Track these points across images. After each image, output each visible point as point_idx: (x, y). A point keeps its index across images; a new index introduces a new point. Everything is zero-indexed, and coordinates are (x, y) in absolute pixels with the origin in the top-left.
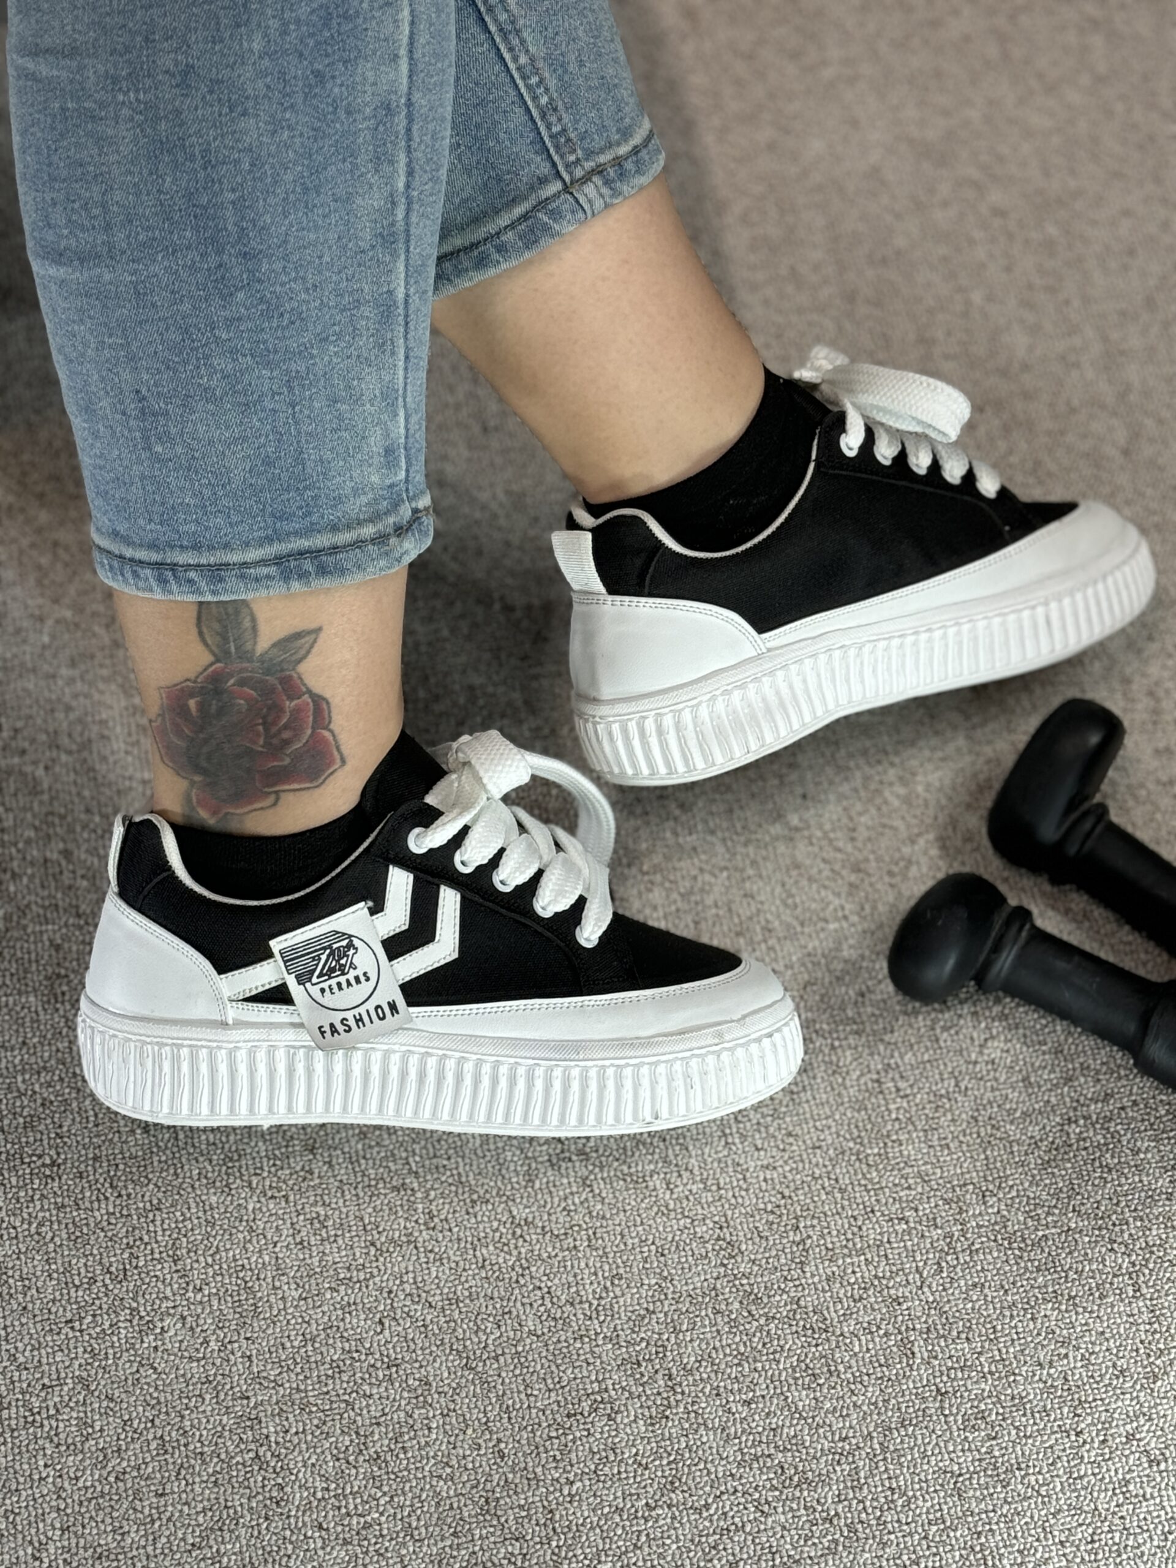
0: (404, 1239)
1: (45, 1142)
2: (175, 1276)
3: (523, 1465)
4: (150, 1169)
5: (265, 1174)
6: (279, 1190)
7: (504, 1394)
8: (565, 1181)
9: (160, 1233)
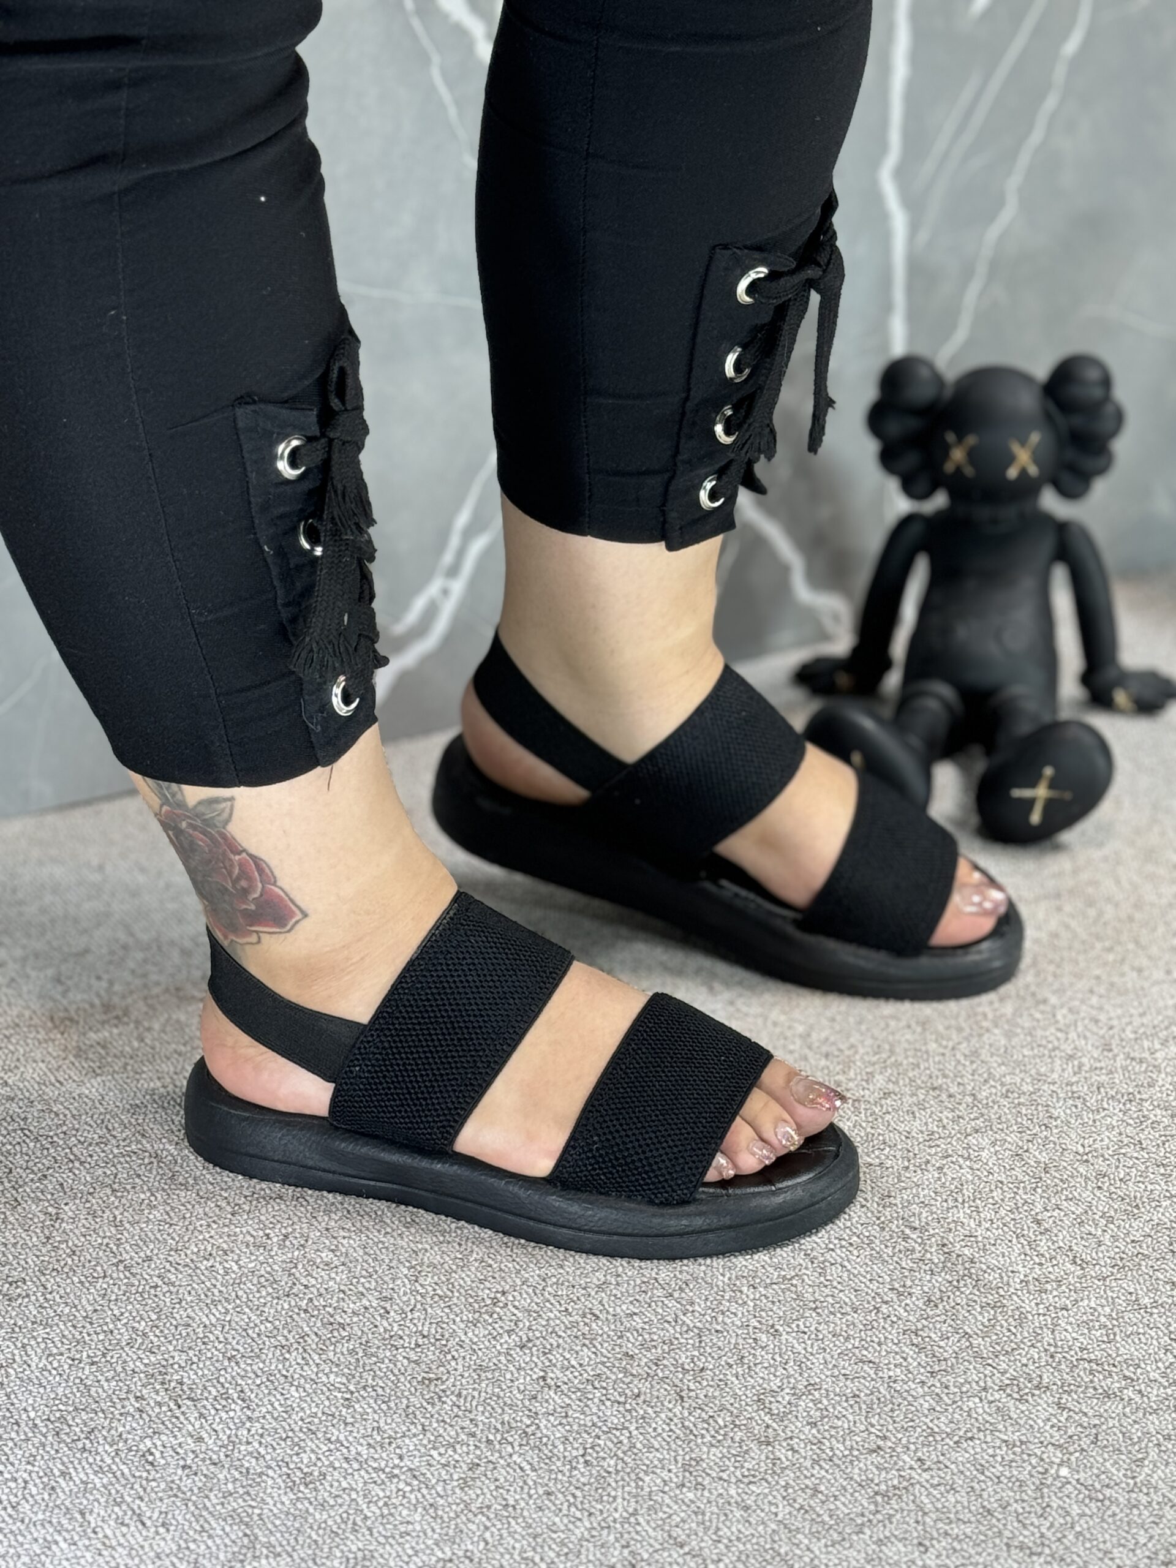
6: (754, 1476)
9: (650, 1531)
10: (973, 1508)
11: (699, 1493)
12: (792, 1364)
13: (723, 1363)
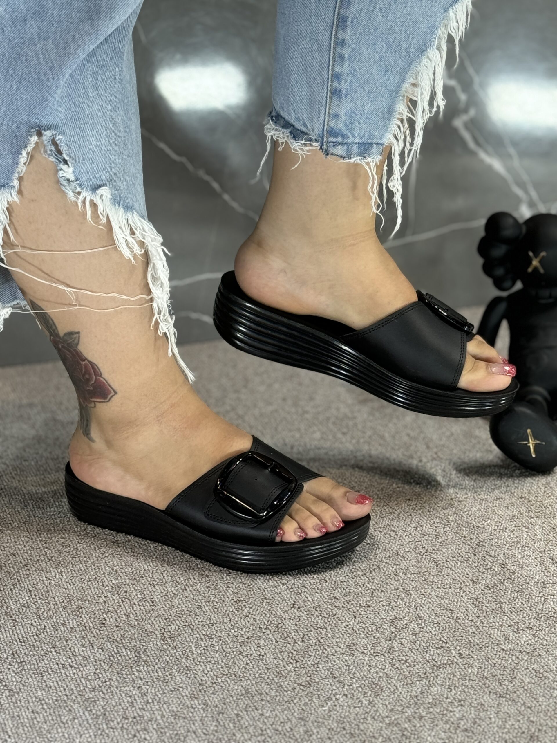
0: (450, 663)
1: (253, 649)
2: (337, 683)
3: (545, 724)
4: (309, 652)
5: (370, 649)
6: (379, 653)
7: (524, 703)
8: (524, 636)
10: (479, 676)
11: (351, 657)
12: (413, 607)
13: (380, 604)
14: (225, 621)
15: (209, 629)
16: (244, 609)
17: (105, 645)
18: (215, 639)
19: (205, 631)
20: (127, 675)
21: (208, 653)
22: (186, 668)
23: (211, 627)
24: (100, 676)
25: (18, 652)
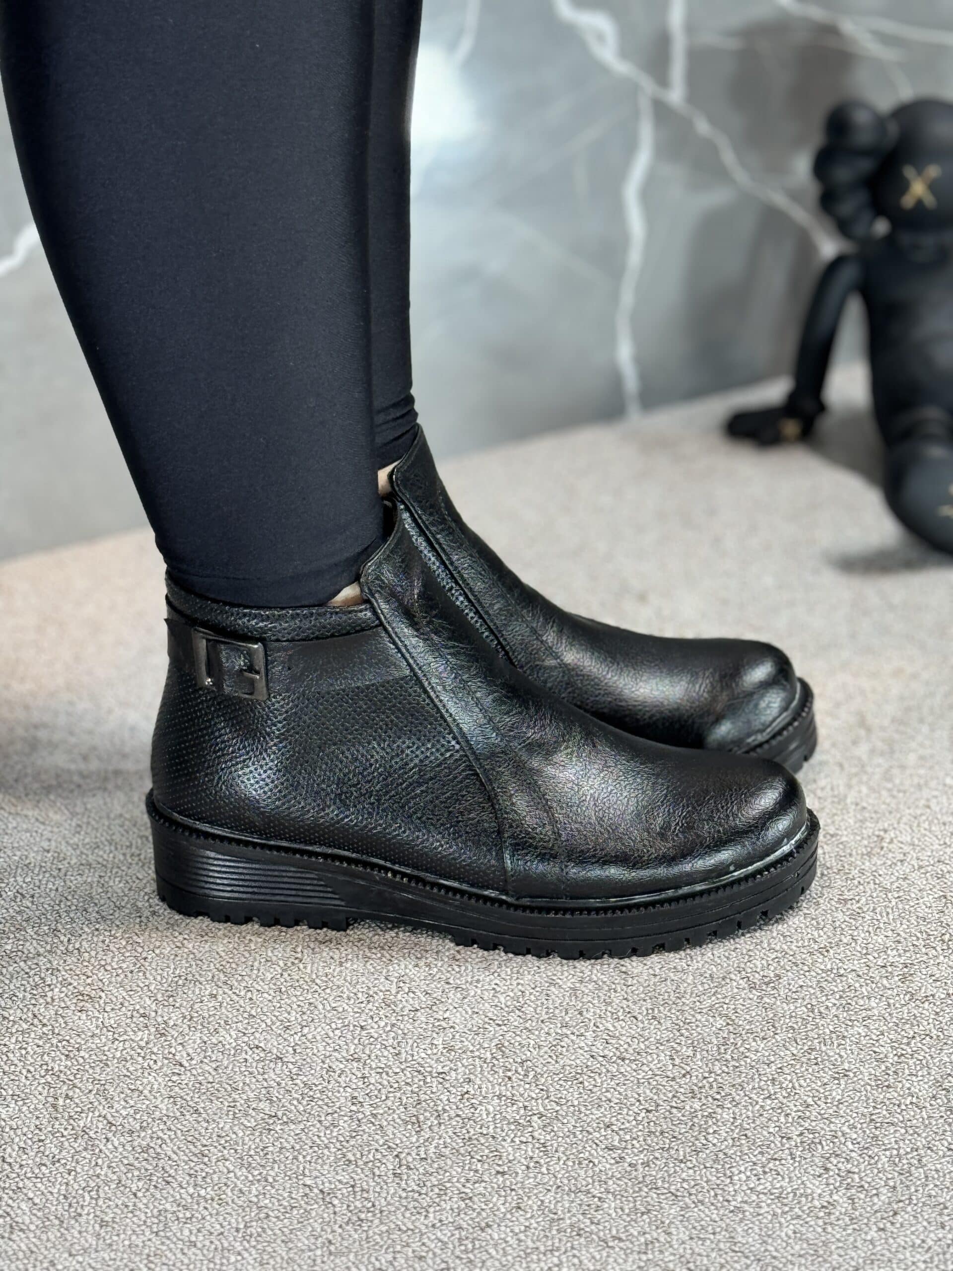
14: (845, 941)
15: (826, 959)
16: (863, 915)
17: (656, 1010)
18: (850, 976)
19: (821, 963)
20: (737, 1060)
21: (854, 1003)
22: (834, 1035)
23: (826, 954)
24: (688, 1069)
25: (506, 1044)
